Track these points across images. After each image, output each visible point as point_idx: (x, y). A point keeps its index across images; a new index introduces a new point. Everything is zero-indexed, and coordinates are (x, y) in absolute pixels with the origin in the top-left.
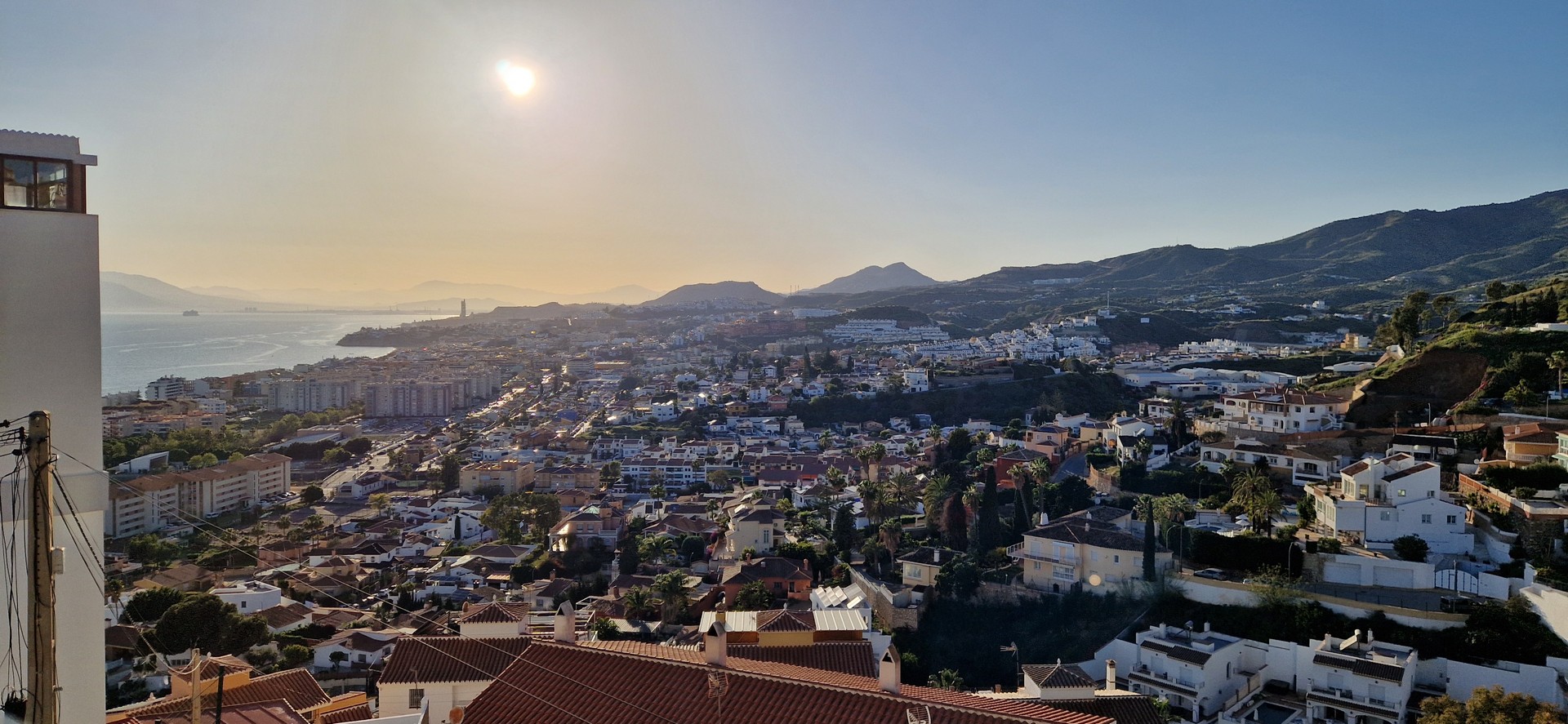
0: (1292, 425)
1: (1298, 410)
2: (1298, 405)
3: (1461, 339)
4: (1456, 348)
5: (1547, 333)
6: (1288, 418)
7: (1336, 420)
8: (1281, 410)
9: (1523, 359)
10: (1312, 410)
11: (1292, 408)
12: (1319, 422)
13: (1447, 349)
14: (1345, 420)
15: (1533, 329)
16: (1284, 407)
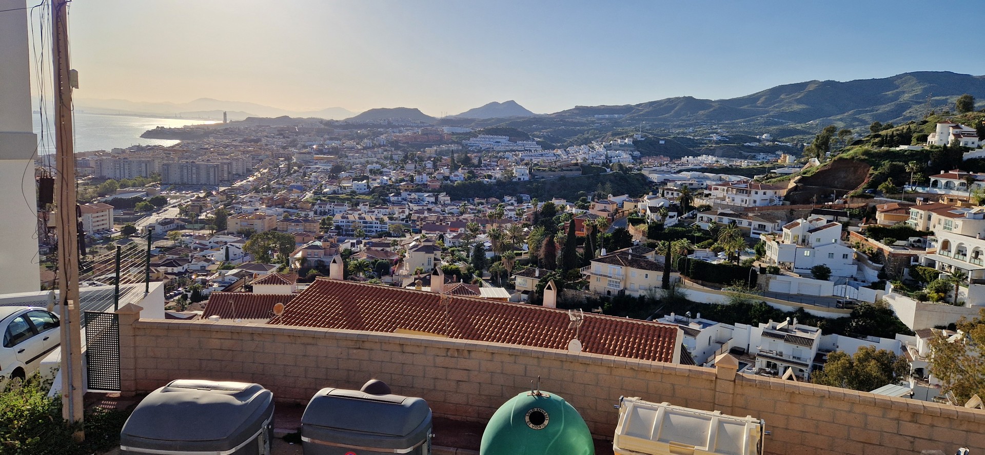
0: (752, 202)
1: (756, 193)
2: (757, 190)
3: (856, 153)
4: (853, 158)
5: (906, 151)
6: (750, 198)
7: (778, 199)
8: (746, 193)
9: (892, 166)
10: (765, 194)
11: (753, 192)
12: (768, 201)
13: (847, 159)
14: (784, 200)
15: (898, 149)
16: (748, 192)
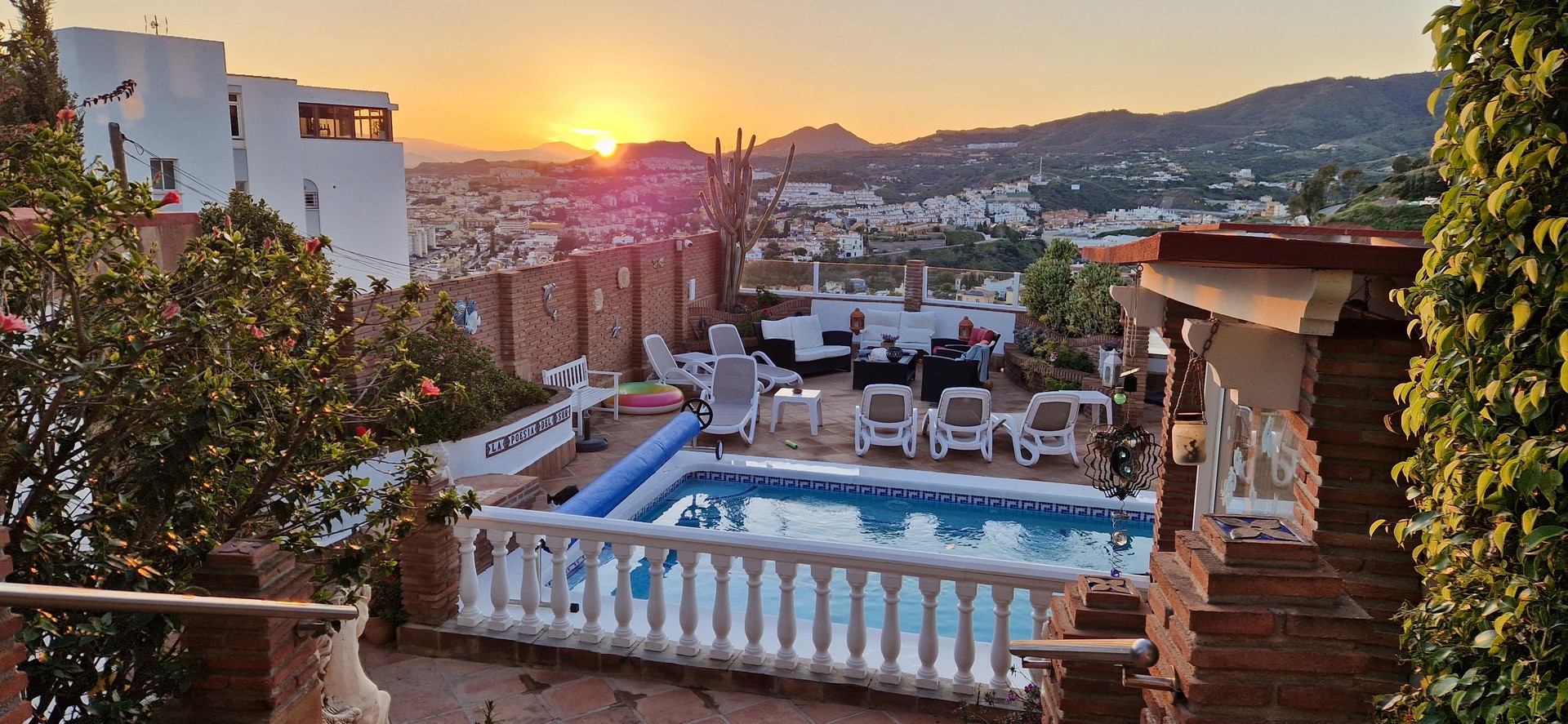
4: (1351, 219)
15: (1422, 203)
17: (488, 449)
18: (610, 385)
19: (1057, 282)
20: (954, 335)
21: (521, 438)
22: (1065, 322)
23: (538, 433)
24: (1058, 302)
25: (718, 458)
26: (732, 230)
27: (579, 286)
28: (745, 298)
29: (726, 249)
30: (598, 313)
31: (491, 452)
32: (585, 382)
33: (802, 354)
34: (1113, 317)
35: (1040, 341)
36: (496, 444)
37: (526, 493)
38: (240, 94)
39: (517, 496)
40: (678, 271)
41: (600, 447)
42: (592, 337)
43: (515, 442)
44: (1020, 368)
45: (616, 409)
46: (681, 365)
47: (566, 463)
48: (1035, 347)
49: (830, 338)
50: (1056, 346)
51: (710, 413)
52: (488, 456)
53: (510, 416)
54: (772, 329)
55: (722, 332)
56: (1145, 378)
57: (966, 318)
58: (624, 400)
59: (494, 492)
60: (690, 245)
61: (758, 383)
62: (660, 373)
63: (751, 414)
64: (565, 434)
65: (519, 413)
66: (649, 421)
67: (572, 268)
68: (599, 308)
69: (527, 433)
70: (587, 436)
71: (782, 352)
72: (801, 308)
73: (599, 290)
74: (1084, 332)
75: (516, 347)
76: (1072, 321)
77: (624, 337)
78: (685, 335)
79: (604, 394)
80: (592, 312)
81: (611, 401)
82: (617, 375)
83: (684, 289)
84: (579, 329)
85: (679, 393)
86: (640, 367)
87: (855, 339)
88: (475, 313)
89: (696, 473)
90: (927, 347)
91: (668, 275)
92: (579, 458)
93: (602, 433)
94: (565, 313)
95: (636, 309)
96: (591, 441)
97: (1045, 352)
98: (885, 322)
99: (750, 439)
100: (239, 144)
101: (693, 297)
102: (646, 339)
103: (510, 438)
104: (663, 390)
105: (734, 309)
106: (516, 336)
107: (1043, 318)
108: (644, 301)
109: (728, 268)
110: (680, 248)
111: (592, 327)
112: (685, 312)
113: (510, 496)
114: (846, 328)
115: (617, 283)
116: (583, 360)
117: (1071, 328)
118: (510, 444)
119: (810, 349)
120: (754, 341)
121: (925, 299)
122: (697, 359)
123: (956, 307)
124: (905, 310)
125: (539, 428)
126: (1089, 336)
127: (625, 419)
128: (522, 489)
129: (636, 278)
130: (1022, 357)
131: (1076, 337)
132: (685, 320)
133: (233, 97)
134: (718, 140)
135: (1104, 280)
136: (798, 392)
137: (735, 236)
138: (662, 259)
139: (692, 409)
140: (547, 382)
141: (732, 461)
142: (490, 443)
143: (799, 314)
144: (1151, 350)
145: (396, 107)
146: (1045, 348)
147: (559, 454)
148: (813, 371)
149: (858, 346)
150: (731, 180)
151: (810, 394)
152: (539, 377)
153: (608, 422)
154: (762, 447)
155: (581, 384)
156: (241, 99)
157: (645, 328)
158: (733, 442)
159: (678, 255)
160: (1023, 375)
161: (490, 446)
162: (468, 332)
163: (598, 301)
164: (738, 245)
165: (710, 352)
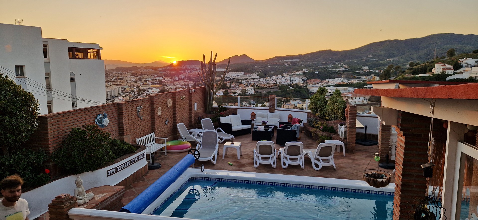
5: (423, 77)
8: (351, 98)
10: (359, 98)
11: (354, 98)
12: (361, 102)
14: (368, 101)
15: (418, 76)
17: (108, 173)
18: (163, 143)
19: (321, 102)
20: (286, 121)
21: (123, 167)
22: (324, 116)
23: (131, 164)
24: (322, 109)
25: (202, 171)
26: (210, 86)
27: (151, 107)
28: (215, 108)
29: (208, 93)
30: (159, 116)
31: (109, 174)
32: (154, 142)
33: (234, 128)
34: (342, 114)
35: (316, 122)
36: (112, 171)
37: (118, 194)
38: (48, 44)
39: (114, 196)
40: (190, 100)
41: (158, 167)
42: (157, 125)
43: (120, 169)
44: (310, 132)
45: (166, 151)
46: (191, 133)
47: (143, 175)
48: (315, 125)
49: (244, 122)
50: (322, 124)
51: (199, 154)
52: (108, 176)
53: (119, 159)
54: (224, 120)
55: (206, 121)
56: (355, 135)
57: (290, 114)
58: (169, 148)
59: (104, 195)
60: (194, 91)
61: (218, 140)
62: (183, 137)
63: (215, 152)
64: (144, 163)
65: (122, 157)
66: (178, 155)
67: (149, 100)
68: (160, 114)
69: (125, 165)
70: (153, 163)
71: (227, 128)
72: (234, 112)
73: (160, 108)
74: (331, 119)
75: (125, 131)
76: (327, 115)
77: (170, 125)
78: (193, 122)
79: (161, 146)
80: (157, 116)
81: (164, 148)
82: (166, 139)
83: (193, 107)
84: (152, 122)
85: (189, 144)
86: (176, 134)
87: (252, 122)
88: (107, 119)
89: (193, 178)
90: (277, 125)
91: (187, 102)
92: (149, 172)
93: (160, 161)
94: (146, 117)
95: (174, 114)
96: (155, 165)
97: (318, 126)
98: (263, 116)
99: (215, 162)
100: (47, 61)
101: (196, 109)
102: (178, 125)
103: (118, 168)
104: (184, 143)
105: (211, 113)
106: (124, 126)
107: (317, 114)
108: (177, 111)
109: (208, 99)
110: (191, 92)
111: (157, 121)
112: (193, 114)
113: (110, 197)
114: (249, 118)
115: (167, 105)
116: (153, 133)
117: (327, 118)
118: (118, 170)
119: (237, 126)
120: (217, 124)
121: (276, 108)
122: (196, 131)
123: (287, 111)
124: (269, 112)
125: (131, 162)
126: (333, 120)
127: (169, 155)
128: (117, 192)
129: (174, 103)
130: (310, 128)
131: (329, 121)
132: (193, 117)
133: (44, 45)
134: (204, 55)
135: (338, 101)
136: (233, 144)
137: (211, 88)
138: (184, 96)
139: (192, 153)
140: (138, 143)
141: (208, 172)
142: (109, 171)
143: (233, 114)
144: (357, 126)
145: (102, 48)
146: (318, 125)
147: (140, 171)
148: (238, 134)
149: (254, 124)
150: (209, 69)
151: (237, 144)
152: (135, 141)
153: (163, 156)
154: (220, 165)
155: (152, 143)
156: (48, 46)
157: (177, 121)
158: (208, 164)
159: (190, 94)
160: (311, 134)
161: (109, 172)
162: (104, 126)
163: (159, 112)
164: (212, 91)
165: (201, 128)
